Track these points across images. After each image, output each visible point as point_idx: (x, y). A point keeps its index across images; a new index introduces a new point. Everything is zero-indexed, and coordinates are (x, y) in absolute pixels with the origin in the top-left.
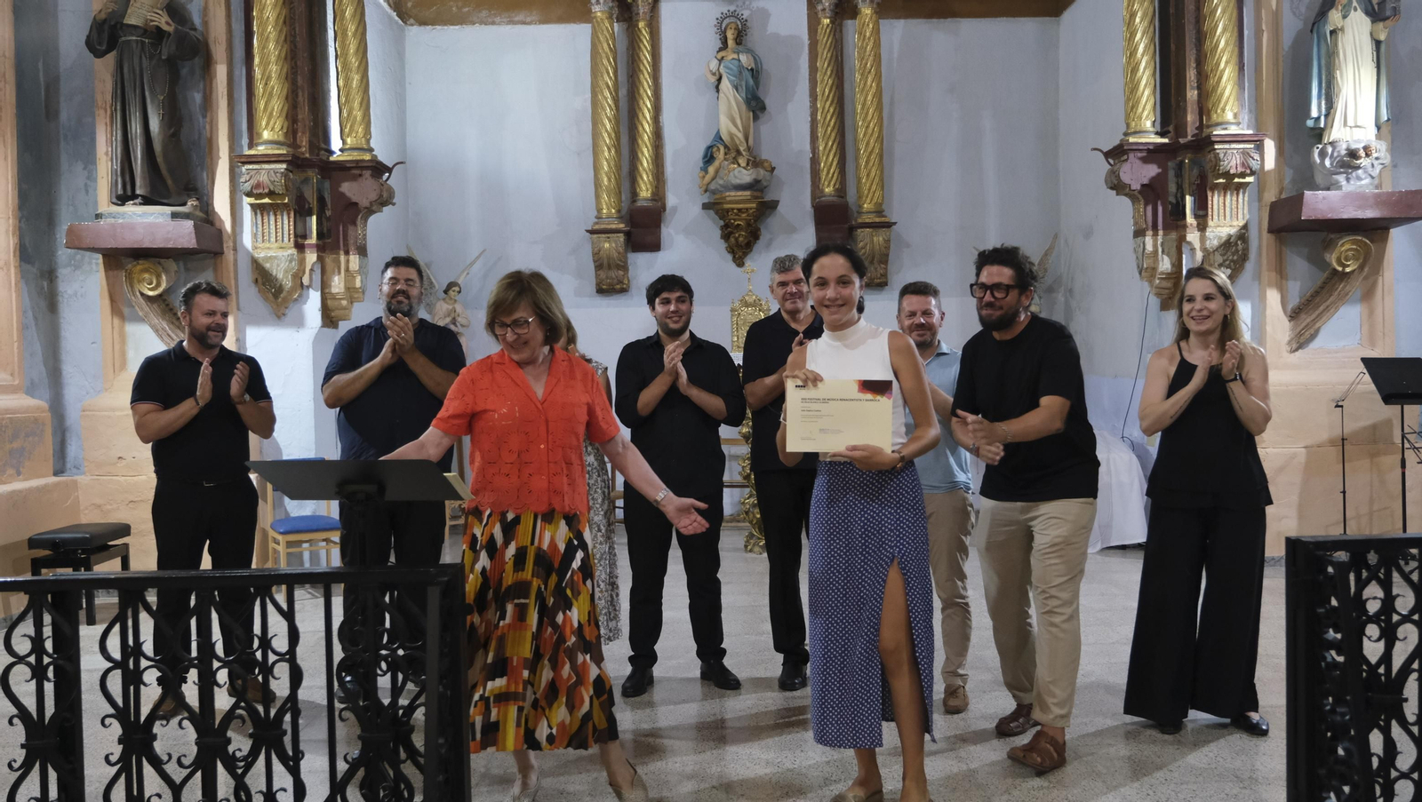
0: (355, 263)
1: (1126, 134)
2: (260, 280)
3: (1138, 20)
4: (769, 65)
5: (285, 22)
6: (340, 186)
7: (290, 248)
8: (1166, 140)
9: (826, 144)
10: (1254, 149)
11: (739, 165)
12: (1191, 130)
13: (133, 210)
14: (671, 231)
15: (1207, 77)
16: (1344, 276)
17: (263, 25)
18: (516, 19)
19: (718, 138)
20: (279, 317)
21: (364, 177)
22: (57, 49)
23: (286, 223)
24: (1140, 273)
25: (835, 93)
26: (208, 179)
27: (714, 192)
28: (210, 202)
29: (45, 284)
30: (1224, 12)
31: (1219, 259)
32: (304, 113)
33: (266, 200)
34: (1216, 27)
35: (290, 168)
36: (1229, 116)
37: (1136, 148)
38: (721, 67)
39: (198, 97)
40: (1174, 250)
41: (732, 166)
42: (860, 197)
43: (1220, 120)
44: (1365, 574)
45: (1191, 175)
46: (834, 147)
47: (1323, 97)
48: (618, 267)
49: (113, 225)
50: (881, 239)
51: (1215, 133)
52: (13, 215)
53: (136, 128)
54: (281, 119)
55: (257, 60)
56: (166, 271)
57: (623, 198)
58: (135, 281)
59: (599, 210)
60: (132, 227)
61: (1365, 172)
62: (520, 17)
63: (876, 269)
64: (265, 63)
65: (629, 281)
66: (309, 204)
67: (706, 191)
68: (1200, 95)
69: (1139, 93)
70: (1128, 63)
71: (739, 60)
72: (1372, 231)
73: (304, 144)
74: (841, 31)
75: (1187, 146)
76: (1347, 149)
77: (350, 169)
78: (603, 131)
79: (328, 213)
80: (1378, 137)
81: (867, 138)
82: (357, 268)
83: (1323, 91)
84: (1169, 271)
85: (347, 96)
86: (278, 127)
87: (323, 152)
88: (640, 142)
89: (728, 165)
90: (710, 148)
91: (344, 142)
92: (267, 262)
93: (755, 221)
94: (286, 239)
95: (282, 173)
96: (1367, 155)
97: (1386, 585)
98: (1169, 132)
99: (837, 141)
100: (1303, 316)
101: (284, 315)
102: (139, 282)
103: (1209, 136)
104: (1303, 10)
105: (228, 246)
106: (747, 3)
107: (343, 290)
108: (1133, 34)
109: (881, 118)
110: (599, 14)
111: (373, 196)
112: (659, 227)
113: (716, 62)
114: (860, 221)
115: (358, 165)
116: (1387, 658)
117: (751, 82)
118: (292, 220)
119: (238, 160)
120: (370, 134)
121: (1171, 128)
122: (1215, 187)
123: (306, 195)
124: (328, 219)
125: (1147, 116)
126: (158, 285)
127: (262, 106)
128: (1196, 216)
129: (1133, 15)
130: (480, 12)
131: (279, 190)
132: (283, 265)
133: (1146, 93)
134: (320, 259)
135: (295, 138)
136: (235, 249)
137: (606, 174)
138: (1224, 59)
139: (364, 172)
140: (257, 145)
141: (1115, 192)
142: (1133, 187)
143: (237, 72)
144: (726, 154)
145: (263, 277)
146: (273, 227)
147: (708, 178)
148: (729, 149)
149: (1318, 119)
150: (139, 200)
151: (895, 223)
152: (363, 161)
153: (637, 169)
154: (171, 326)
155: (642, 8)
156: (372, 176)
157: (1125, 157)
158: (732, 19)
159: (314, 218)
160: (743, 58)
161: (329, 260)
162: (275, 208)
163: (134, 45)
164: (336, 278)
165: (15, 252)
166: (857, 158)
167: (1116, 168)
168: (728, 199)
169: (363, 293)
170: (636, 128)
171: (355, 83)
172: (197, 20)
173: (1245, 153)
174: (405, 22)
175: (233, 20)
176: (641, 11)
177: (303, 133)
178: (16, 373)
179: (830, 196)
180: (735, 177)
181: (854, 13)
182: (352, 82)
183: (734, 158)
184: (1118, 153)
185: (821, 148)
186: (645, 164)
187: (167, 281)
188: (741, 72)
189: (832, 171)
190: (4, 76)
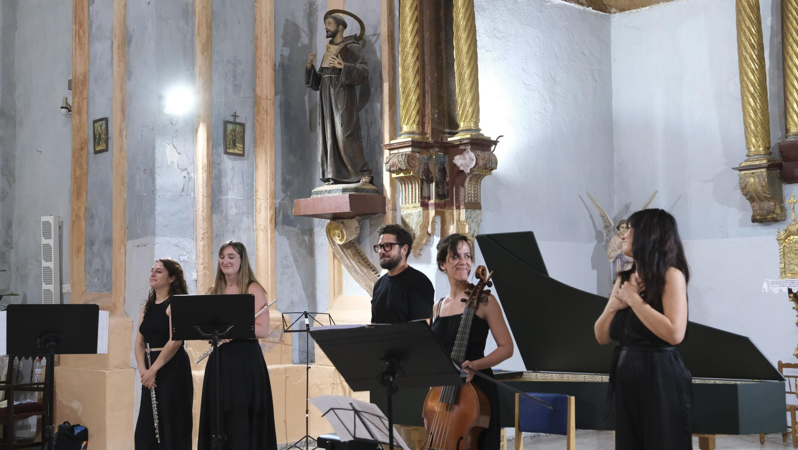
0: (463, 215)
6: (453, 159)
7: (419, 207)
21: (466, 151)
33: (402, 175)
35: (415, 150)
39: (379, 105)
48: (772, 199)
52: (270, 197)
56: (346, 228)
58: (332, 235)
66: (432, 174)
73: (429, 131)
77: (458, 146)
79: (448, 179)
82: (465, 219)
86: (412, 121)
87: (447, 135)
91: (460, 126)
92: (407, 218)
94: (417, 201)
95: (406, 155)
101: (419, 255)
102: (334, 235)
105: (389, 207)
111: (473, 165)
115: (462, 143)
119: (385, 148)
120: (479, 118)
123: (430, 168)
124: (447, 184)
126: (343, 237)
131: (406, 167)
132: (415, 220)
134: (439, 213)
135: (423, 127)
139: (467, 147)
140: (400, 135)
143: (398, 85)
146: (410, 193)
150: (330, 181)
154: (359, 264)
161: (447, 213)
162: (408, 180)
163: (326, 80)
164: (451, 224)
165: (271, 220)
174: (608, 12)
177: (428, 124)
187: (347, 234)
190: (267, 111)
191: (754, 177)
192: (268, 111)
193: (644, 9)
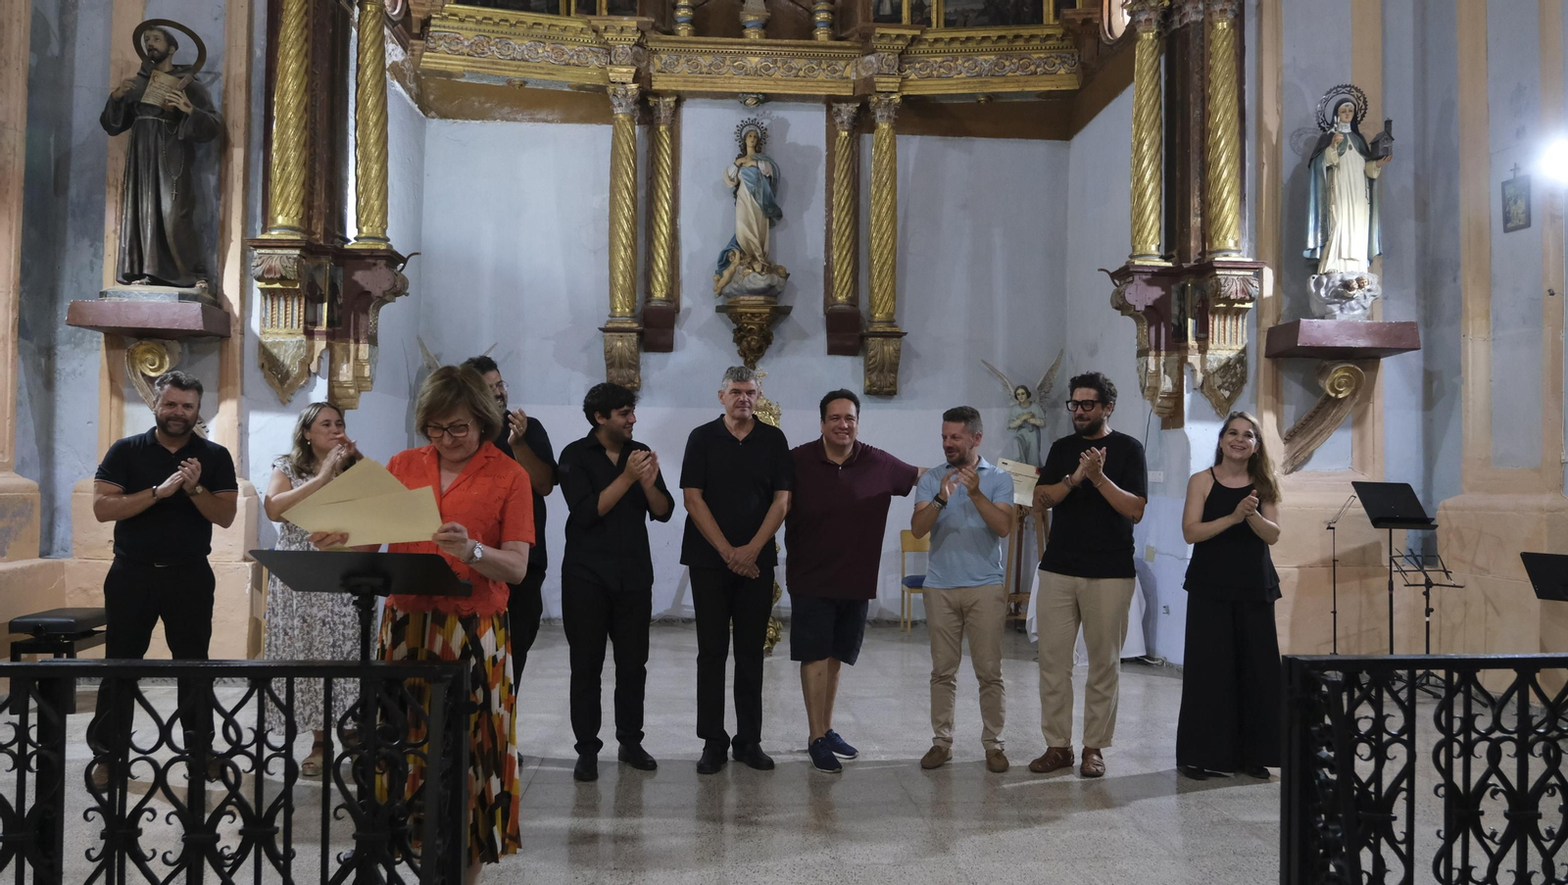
0: (365, 352)
1: (1131, 257)
2: (266, 366)
3: (1145, 148)
4: (787, 174)
5: (306, 109)
6: (353, 274)
7: (299, 334)
8: (1170, 264)
9: (840, 254)
10: (1254, 276)
11: (754, 270)
12: (1194, 256)
13: (140, 291)
14: (685, 333)
15: (1210, 205)
16: (1337, 402)
17: (284, 110)
18: (538, 117)
19: (734, 242)
20: (284, 404)
21: (378, 267)
22: (70, 124)
23: (297, 309)
24: (1143, 392)
25: (850, 205)
26: (218, 261)
27: (728, 296)
28: (219, 285)
29: (43, 361)
30: (1227, 144)
31: (1218, 381)
32: (320, 200)
33: (277, 285)
34: (1220, 158)
35: (304, 254)
36: (1231, 244)
37: (1142, 270)
38: (740, 173)
39: (212, 180)
40: (1175, 371)
41: (747, 270)
42: (872, 307)
43: (1221, 247)
44: (1357, 694)
45: (1193, 299)
46: (848, 257)
47: (1319, 229)
48: (630, 366)
49: (118, 304)
50: (891, 348)
51: (1216, 259)
52: (14, 289)
53: (147, 207)
54: (297, 205)
55: (275, 145)
56: (170, 352)
57: (638, 298)
58: (137, 362)
59: (613, 309)
60: (137, 307)
61: (1358, 303)
62: (542, 115)
63: (885, 378)
64: (283, 149)
65: (640, 380)
66: (321, 291)
67: (720, 294)
68: (1202, 222)
69: (1145, 217)
70: (1135, 188)
71: (758, 168)
72: (1365, 359)
73: (319, 230)
74: (858, 145)
75: (1190, 270)
76: (1341, 280)
77: (365, 257)
78: (620, 231)
79: (340, 301)
80: (1371, 270)
81: (881, 249)
82: (367, 357)
83: (1320, 224)
84: (1171, 391)
85: (365, 186)
86: (293, 213)
87: (337, 240)
88: (656, 243)
89: (744, 269)
90: (725, 252)
91: (360, 231)
92: (275, 347)
93: (768, 326)
94: (295, 325)
95: (295, 259)
96: (1360, 287)
97: (1378, 705)
98: (1173, 256)
99: (851, 250)
100: (1298, 439)
101: (289, 401)
102: (142, 362)
103: (1211, 262)
104: (1301, 145)
105: (235, 329)
106: (768, 112)
107: (351, 379)
108: (1140, 161)
109: (894, 230)
110: (621, 116)
111: (386, 286)
112: (672, 328)
113: (735, 168)
114: (871, 329)
115: (373, 254)
116: (1377, 777)
117: (769, 189)
118: (302, 306)
119: (250, 244)
120: (387, 224)
121: (1175, 253)
122: (1215, 312)
123: (318, 282)
124: (340, 307)
125: (1153, 240)
126: (161, 366)
127: (278, 191)
128: (1197, 339)
129: (1141, 143)
130: (502, 108)
131: (291, 276)
132: (291, 351)
133: (1152, 218)
134: (329, 346)
135: (310, 224)
136: (242, 334)
137: (621, 272)
138: (1227, 189)
139: (378, 261)
140: (271, 229)
141: (1119, 312)
142: (1138, 308)
143: (254, 156)
144: (741, 259)
145: (270, 363)
146: (282, 312)
147: (723, 281)
148: (745, 254)
149: (1314, 250)
150: (146, 280)
151: (905, 334)
152: (379, 250)
153: (653, 270)
155: (664, 113)
156: (387, 265)
157: (1131, 279)
158: (752, 128)
159: (326, 305)
160: (762, 166)
161: (338, 347)
162: (285, 294)
163: (151, 124)
164: (345, 367)
165: (13, 327)
166: (870, 268)
167: (1121, 289)
168: (742, 303)
169: (372, 382)
170: (653, 229)
171: (374, 173)
172: (216, 103)
173: (1245, 280)
174: (426, 115)
175: (253, 104)
176: (663, 115)
177: (319, 220)
178: (7, 451)
179: (843, 304)
180: (750, 281)
181: (872, 128)
182: (371, 172)
183: (749, 263)
184: (1124, 275)
185: (835, 257)
186: (661, 266)
187: (171, 362)
188: (759, 180)
189: (845, 279)
190: (14, 149)
191: (621, 341)
192: (17, 150)
193: (473, 122)
